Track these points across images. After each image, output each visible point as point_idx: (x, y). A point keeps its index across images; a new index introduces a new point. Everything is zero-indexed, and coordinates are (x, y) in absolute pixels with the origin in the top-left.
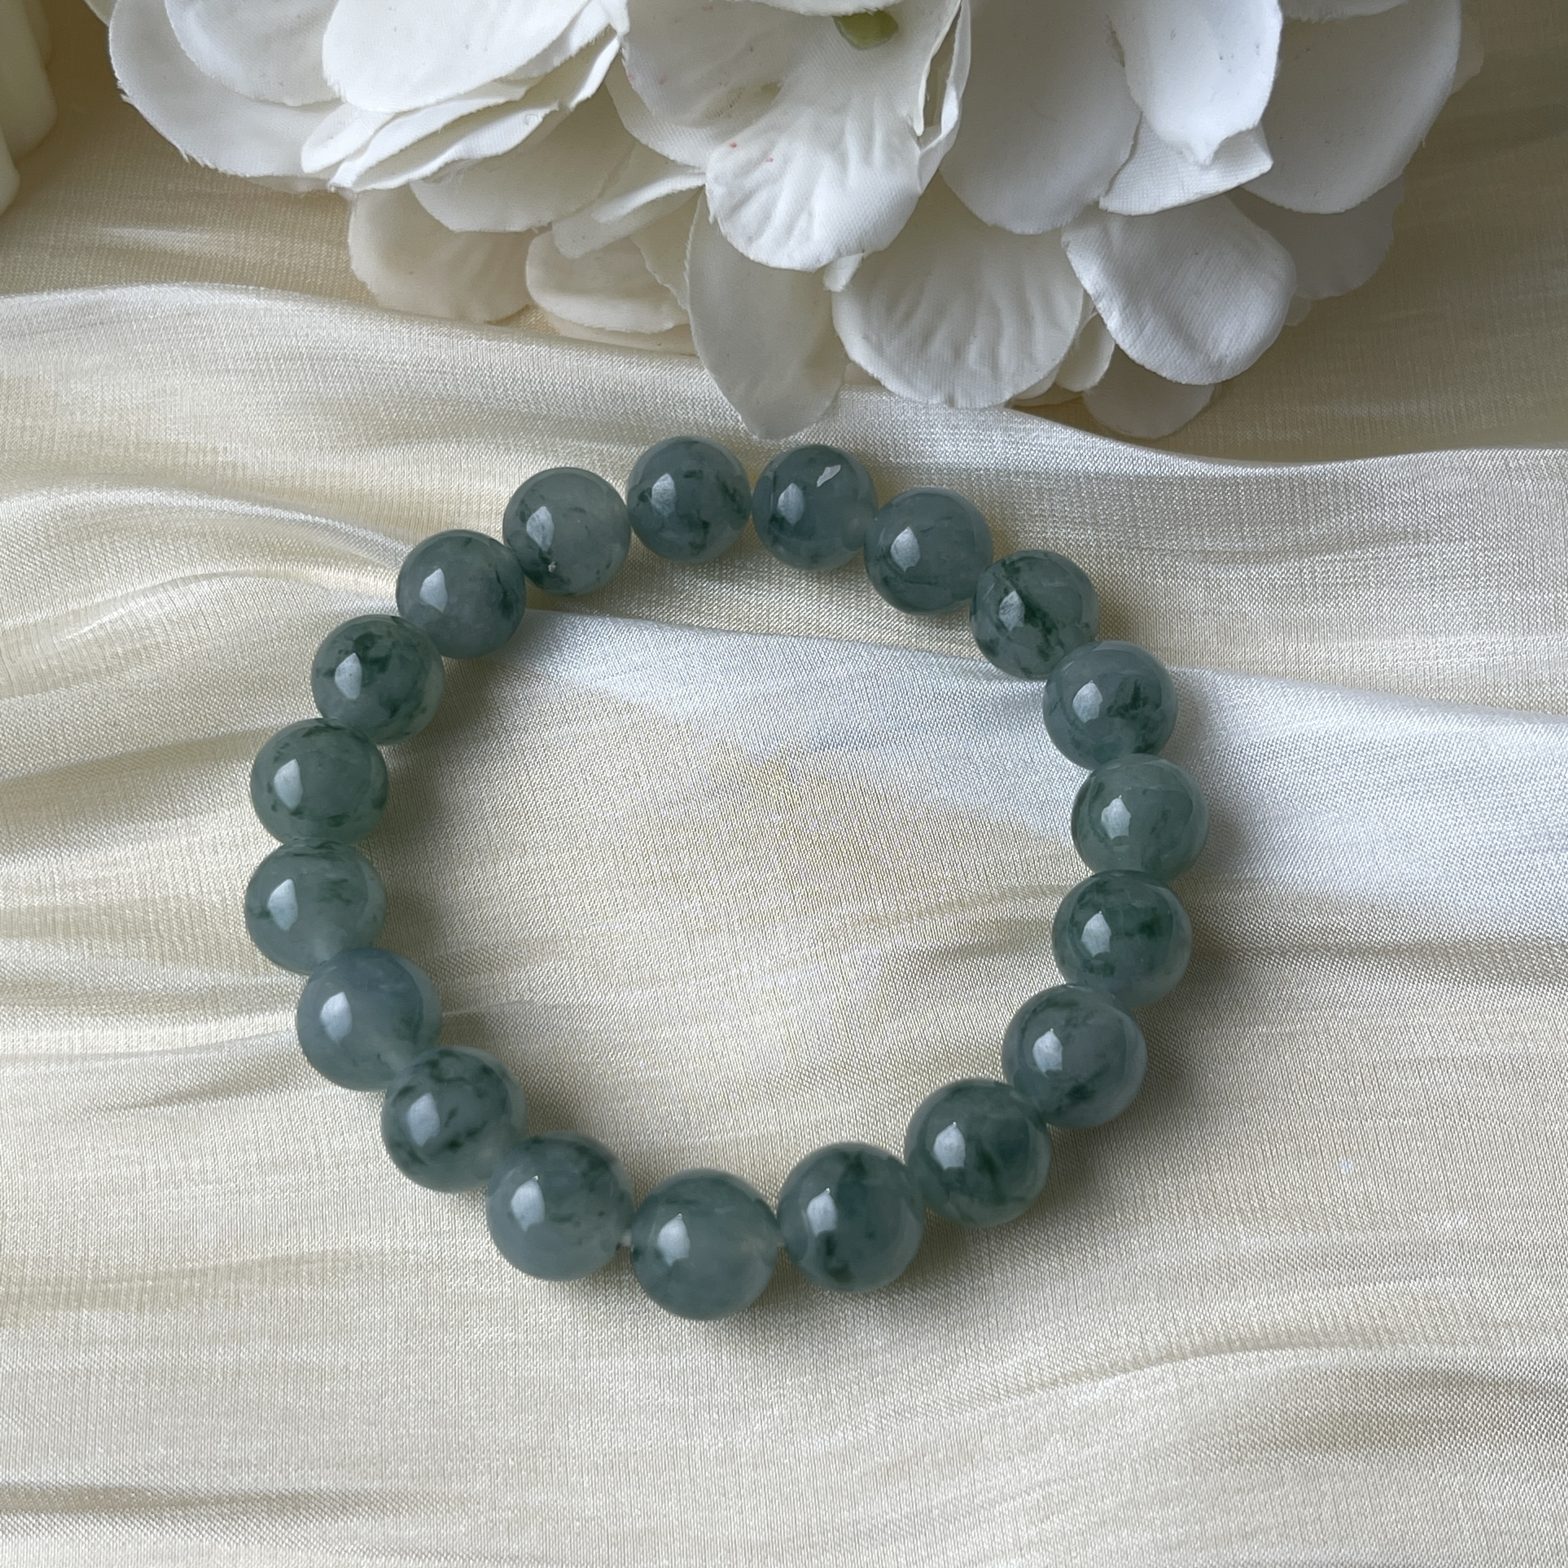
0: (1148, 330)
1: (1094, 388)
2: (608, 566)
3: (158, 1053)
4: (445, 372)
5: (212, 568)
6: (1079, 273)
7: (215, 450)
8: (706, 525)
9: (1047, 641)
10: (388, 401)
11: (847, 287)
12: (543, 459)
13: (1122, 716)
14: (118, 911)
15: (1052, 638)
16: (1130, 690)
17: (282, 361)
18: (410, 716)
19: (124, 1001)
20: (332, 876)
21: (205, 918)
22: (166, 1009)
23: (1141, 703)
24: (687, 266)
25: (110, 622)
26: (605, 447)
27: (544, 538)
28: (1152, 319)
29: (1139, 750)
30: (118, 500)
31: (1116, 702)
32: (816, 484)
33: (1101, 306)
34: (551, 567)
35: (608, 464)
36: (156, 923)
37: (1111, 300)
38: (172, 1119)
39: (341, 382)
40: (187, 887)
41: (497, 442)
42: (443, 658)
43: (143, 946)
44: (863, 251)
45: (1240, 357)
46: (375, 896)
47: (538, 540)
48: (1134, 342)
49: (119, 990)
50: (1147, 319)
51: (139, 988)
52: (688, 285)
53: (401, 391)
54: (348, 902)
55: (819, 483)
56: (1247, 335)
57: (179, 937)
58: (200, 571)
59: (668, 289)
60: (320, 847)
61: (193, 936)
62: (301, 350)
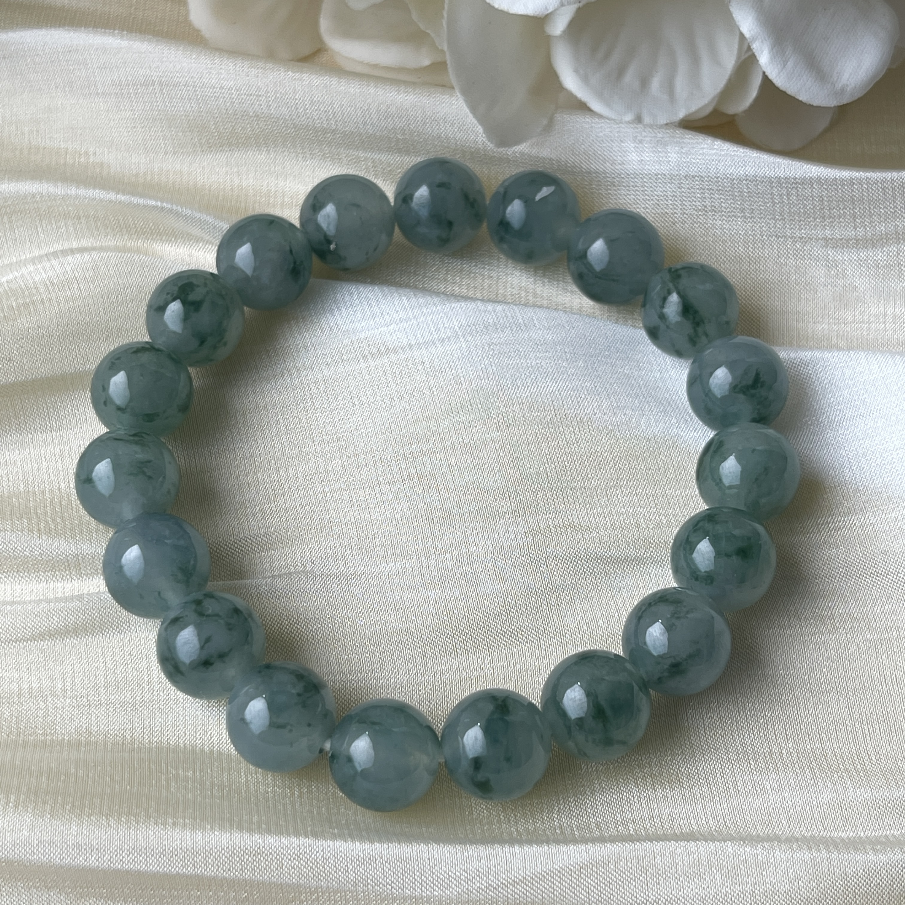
0: (790, 64)
1: (745, 112)
2: (375, 250)
3: (34, 601)
4: (260, 95)
5: (85, 243)
6: (738, 22)
7: (87, 153)
8: (450, 224)
9: (696, 331)
10: (217, 117)
11: (564, 32)
12: (331, 165)
13: (744, 393)
14: (7, 499)
15: (700, 330)
16: (752, 375)
17: (139, 86)
18: (215, 347)
19: (10, 563)
20: (140, 456)
21: (72, 506)
22: (42, 569)
23: (759, 385)
24: (445, 16)
25: (7, 282)
26: (376, 156)
27: (329, 224)
28: (792, 57)
29: (754, 420)
30: (17, 189)
31: (740, 382)
32: (534, 199)
33: (755, 46)
34: (332, 247)
35: (379, 169)
36: (35, 508)
37: (762, 42)
38: (43, 651)
39: (183, 102)
40: (59, 483)
41: (297, 151)
42: (245, 308)
43: (25, 523)
44: (580, 2)
45: (857, 86)
46: (171, 474)
47: (324, 226)
48: (779, 73)
49: (6, 554)
50: (789, 56)
51: (21, 554)
52: (446, 30)
53: (227, 110)
54: (150, 477)
55: (538, 198)
56: (862, 70)
57: (51, 518)
58: (75, 245)
59: (429, 34)
60: (134, 435)
61: (62, 517)
62: (153, 78)
